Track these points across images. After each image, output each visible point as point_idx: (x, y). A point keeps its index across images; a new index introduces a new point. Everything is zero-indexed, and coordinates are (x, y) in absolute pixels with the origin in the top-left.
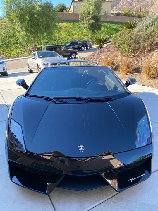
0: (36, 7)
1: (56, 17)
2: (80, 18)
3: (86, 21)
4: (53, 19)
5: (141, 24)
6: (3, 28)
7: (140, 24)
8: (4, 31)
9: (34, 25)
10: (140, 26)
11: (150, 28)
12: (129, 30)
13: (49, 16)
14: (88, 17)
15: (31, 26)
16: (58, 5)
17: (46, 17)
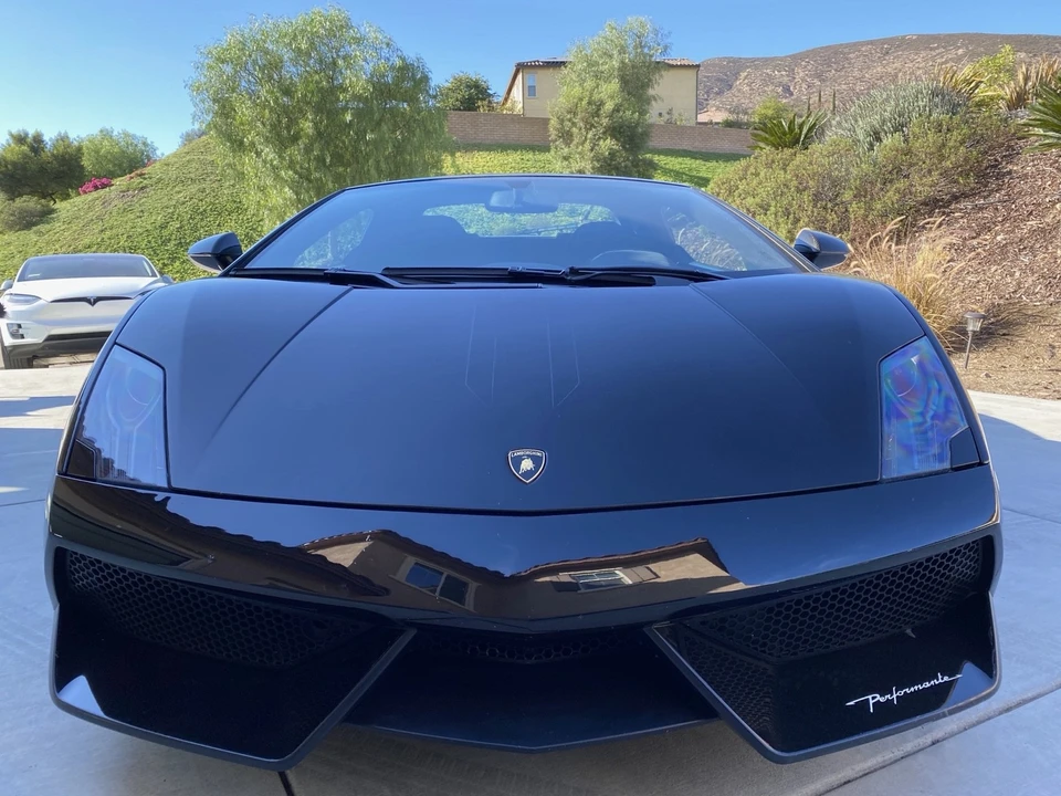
0: (354, 79)
1: (441, 126)
2: (553, 133)
3: (583, 143)
4: (428, 133)
5: (845, 125)
6: (193, 176)
7: (839, 123)
8: (194, 189)
9: (338, 159)
10: (840, 131)
11: (887, 141)
12: (788, 152)
13: (408, 124)
14: (592, 126)
15: (324, 160)
16: (451, 80)
17: (396, 127)
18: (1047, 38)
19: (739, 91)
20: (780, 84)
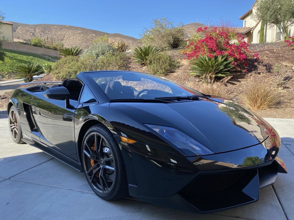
18: (99, 31)
19: (18, 33)
20: (31, 33)
